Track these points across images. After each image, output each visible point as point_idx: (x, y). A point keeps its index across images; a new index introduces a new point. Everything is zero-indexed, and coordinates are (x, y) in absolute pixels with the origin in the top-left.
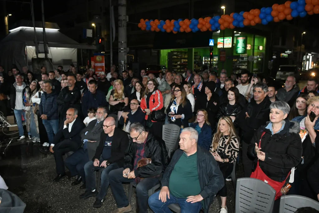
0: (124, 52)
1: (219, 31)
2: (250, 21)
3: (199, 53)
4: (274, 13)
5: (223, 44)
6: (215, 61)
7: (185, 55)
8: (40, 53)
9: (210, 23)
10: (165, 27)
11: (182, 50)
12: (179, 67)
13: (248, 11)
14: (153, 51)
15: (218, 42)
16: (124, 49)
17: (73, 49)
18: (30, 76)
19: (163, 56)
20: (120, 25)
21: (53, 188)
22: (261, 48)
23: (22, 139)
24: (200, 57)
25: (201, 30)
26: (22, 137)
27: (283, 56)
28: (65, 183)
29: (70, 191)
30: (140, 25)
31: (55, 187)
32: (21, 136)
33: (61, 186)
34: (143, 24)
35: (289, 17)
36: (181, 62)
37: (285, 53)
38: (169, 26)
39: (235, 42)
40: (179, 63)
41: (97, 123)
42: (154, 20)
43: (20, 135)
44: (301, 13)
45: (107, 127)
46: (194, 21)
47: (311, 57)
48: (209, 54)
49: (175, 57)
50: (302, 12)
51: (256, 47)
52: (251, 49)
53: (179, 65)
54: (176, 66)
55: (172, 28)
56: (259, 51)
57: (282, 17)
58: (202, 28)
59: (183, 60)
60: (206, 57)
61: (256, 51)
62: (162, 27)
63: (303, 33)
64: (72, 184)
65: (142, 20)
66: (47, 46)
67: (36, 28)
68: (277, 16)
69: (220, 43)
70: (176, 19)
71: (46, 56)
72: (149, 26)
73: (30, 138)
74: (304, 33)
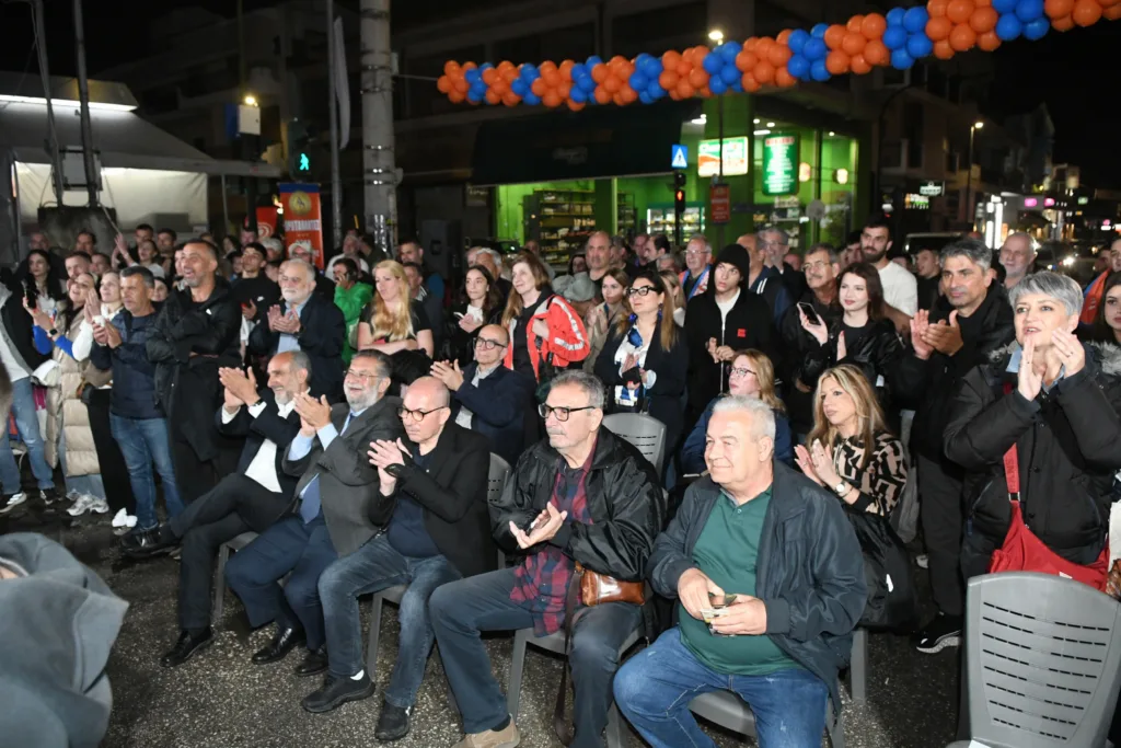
0: (386, 183)
1: (703, 116)
2: (850, 56)
3: (629, 198)
4: (935, 28)
5: (719, 163)
6: (690, 224)
7: (581, 205)
8: (68, 187)
9: (704, 68)
10: (537, 86)
11: (572, 185)
12: (562, 245)
13: (842, 20)
14: (471, 190)
15: (700, 155)
16: (387, 171)
17: (193, 175)
18: (41, 266)
19: (508, 211)
20: (369, 86)
21: (186, 680)
22: (843, 176)
23: (16, 507)
24: (635, 210)
25: (674, 95)
26: (17, 499)
27: (912, 203)
28: (230, 655)
29: (255, 684)
30: (443, 84)
31: (190, 675)
32: (11, 496)
33: (217, 669)
34: (455, 79)
35: (989, 41)
36: (571, 228)
37: (921, 195)
38: (553, 82)
39: (758, 153)
40: (563, 232)
41: (352, 417)
42: (496, 65)
43: (7, 492)
44: (1030, 25)
45: (423, 414)
46: (644, 61)
47: (1000, 208)
48: (673, 199)
49: (550, 211)
50: (1033, 21)
51: (826, 175)
52: (810, 180)
53: (565, 239)
54: (554, 243)
55: (564, 90)
56: (836, 188)
57: (963, 39)
58: (675, 87)
59: (577, 223)
60: (656, 211)
61: (826, 187)
62: (529, 87)
63: (974, 125)
64: (254, 660)
65: (452, 66)
66: (97, 163)
67: (53, 101)
68: (948, 37)
69: (706, 159)
70: (580, 58)
71: (93, 198)
72: (479, 87)
73: (48, 499)
74: (979, 125)
